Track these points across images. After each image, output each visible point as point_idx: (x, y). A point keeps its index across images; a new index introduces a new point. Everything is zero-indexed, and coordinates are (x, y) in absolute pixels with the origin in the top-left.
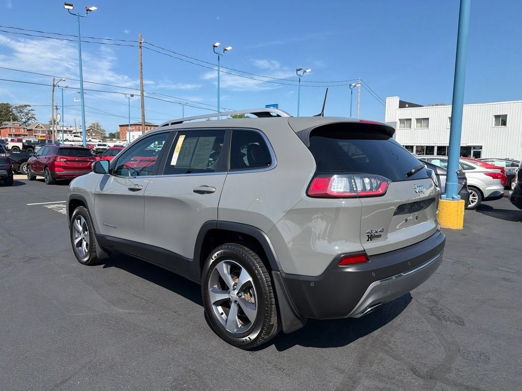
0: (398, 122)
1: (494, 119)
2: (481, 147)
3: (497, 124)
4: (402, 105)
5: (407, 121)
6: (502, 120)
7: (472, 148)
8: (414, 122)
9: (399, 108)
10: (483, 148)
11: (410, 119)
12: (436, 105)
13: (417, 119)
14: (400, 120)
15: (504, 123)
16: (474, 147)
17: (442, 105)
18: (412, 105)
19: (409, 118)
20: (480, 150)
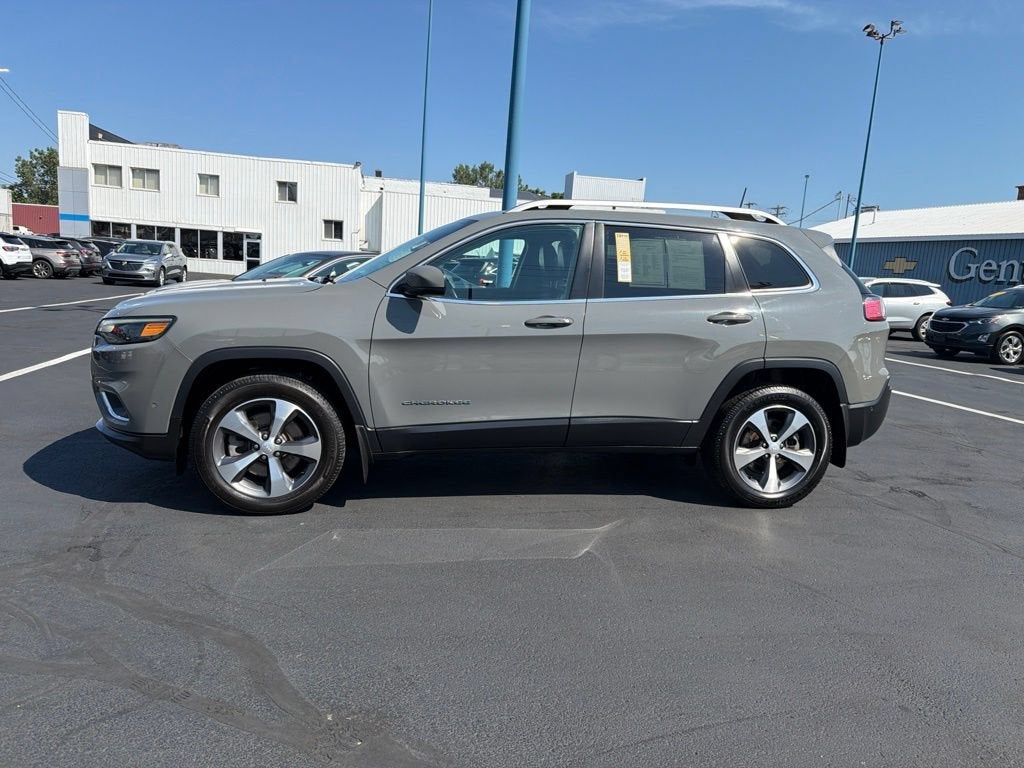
0: (92, 170)
1: (277, 188)
2: (259, 237)
3: (282, 198)
4: (95, 133)
5: (109, 171)
6: (289, 191)
7: (245, 237)
8: (127, 174)
9: (91, 139)
10: (263, 237)
11: (120, 168)
12: (165, 145)
13: (133, 170)
14: (96, 167)
15: (293, 198)
16: (249, 236)
17: (175, 146)
18: (109, 137)
19: (115, 164)
20: (258, 241)
